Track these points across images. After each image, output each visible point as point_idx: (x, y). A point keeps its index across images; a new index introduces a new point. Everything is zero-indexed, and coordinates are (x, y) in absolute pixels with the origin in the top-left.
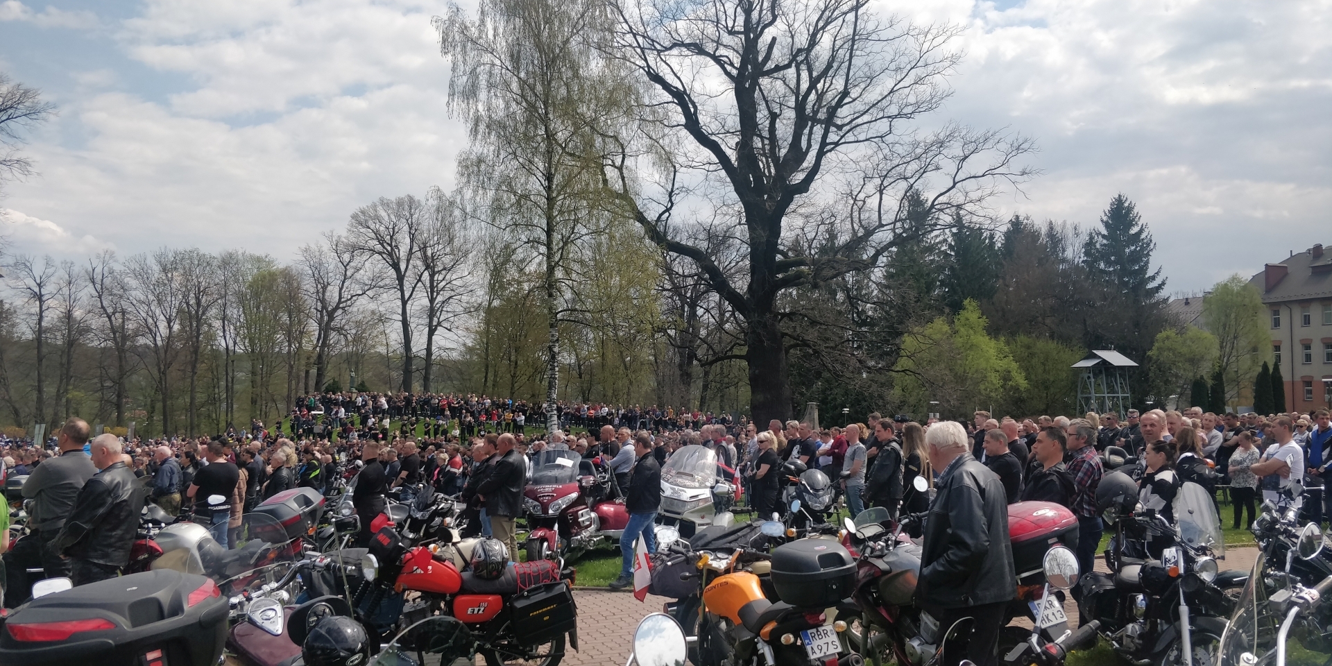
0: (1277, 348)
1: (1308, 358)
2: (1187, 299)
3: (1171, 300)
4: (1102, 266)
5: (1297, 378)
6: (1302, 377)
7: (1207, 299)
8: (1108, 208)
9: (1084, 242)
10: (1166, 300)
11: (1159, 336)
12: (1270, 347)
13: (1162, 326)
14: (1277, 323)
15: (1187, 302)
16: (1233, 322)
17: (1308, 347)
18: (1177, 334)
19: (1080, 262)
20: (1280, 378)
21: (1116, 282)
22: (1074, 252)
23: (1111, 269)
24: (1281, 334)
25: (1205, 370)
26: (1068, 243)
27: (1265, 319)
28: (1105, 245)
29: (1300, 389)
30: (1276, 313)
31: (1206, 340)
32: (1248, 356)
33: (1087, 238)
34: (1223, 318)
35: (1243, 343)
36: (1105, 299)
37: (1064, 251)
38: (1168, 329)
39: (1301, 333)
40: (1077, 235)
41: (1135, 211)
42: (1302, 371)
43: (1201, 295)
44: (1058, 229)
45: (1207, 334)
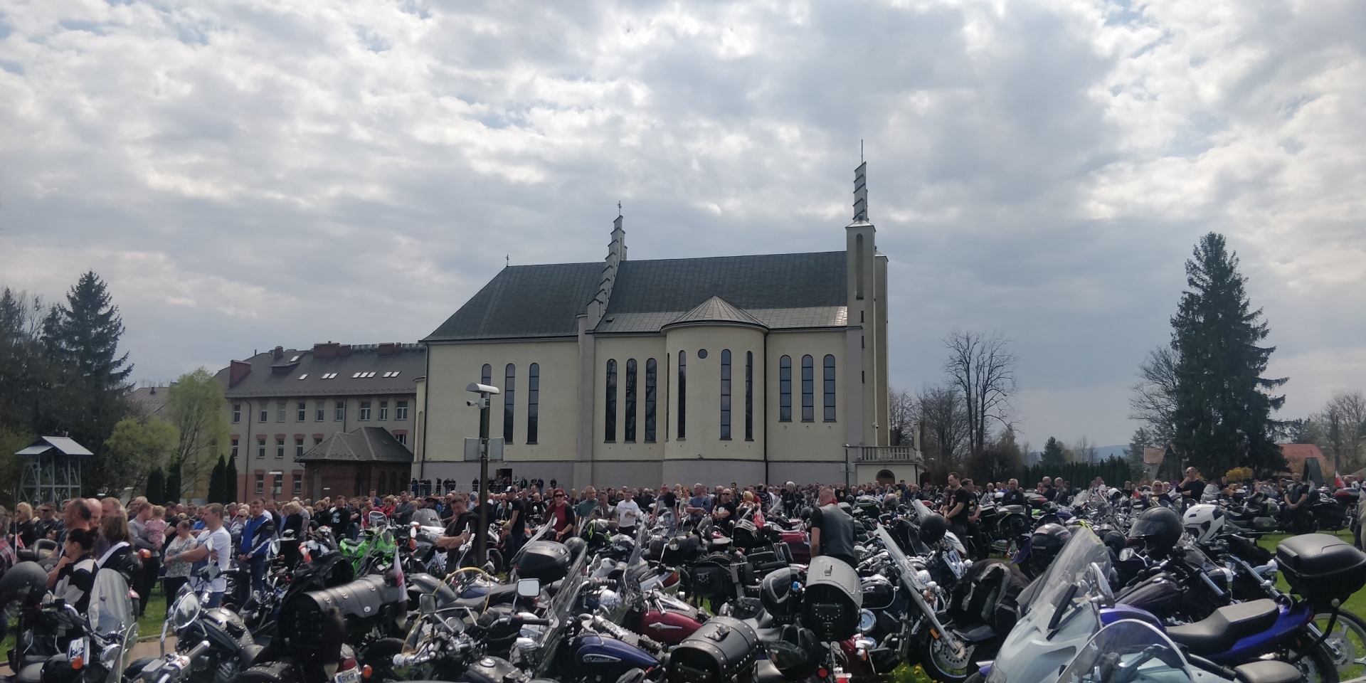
0: (235, 442)
1: (262, 452)
2: (153, 388)
3: (136, 388)
4: (64, 345)
5: (251, 472)
6: (255, 471)
7: (173, 389)
8: (76, 284)
9: (46, 317)
10: (129, 388)
11: (119, 424)
12: (229, 441)
13: (123, 414)
14: (237, 418)
15: (153, 391)
16: (195, 415)
17: (262, 442)
18: (138, 423)
19: (39, 338)
20: (234, 472)
21: (78, 364)
22: (32, 326)
23: (74, 349)
24: (239, 429)
25: (164, 462)
26: (27, 316)
27: (226, 412)
28: (69, 323)
29: (253, 482)
30: (237, 408)
31: (167, 432)
32: (207, 448)
33: (50, 313)
34: (186, 410)
35: (203, 435)
36: (63, 380)
37: (20, 323)
38: (129, 417)
39: (258, 428)
40: (38, 308)
41: (106, 291)
42: (256, 465)
43: (167, 385)
44: (16, 298)
45: (168, 424)
